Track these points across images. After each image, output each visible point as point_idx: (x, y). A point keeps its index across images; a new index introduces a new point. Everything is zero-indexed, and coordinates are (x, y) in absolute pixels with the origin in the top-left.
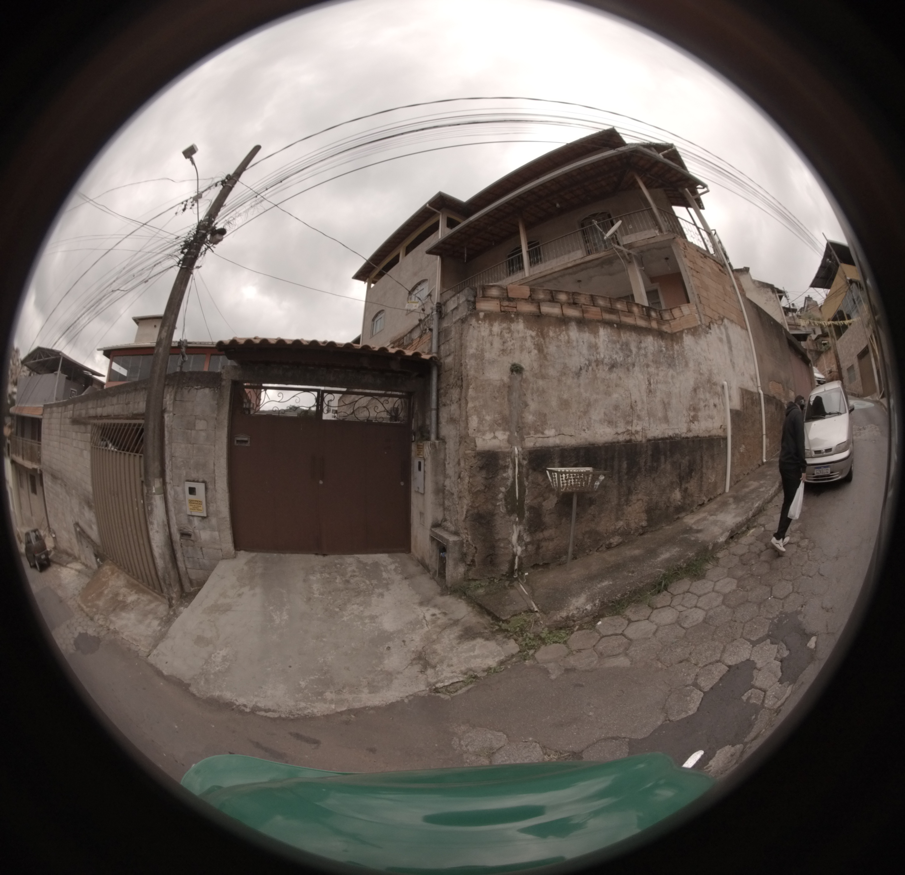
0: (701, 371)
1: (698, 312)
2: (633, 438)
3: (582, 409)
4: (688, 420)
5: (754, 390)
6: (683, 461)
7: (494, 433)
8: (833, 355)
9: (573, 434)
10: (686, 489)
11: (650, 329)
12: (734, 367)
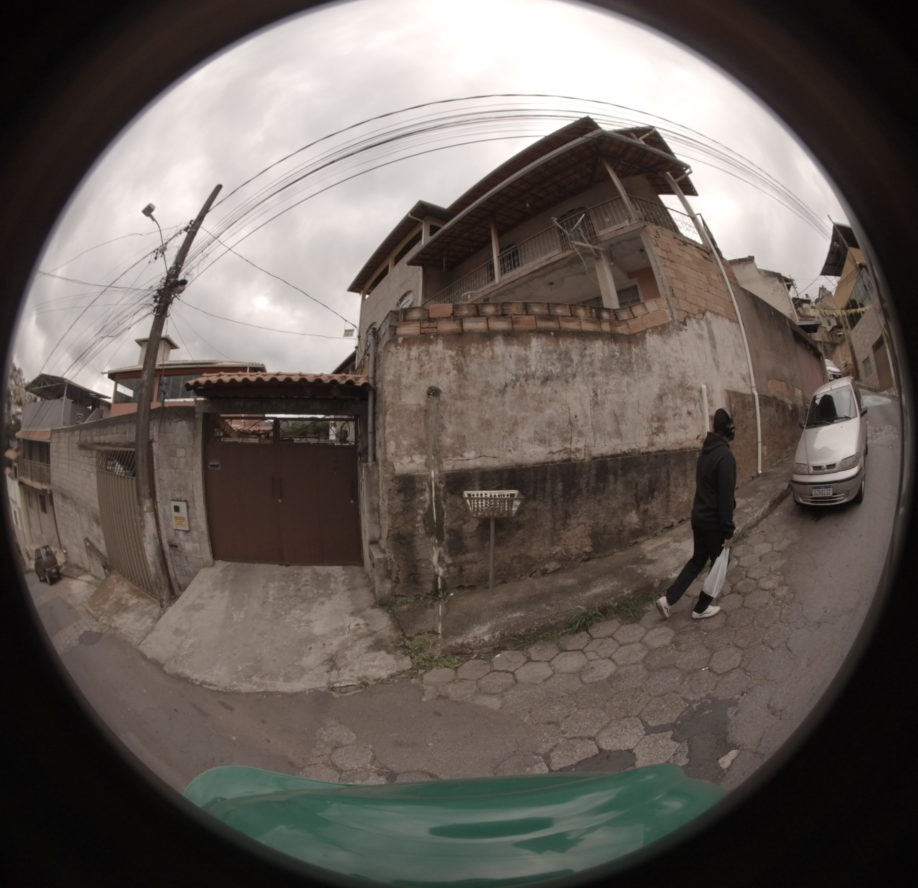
0: (670, 375)
1: (670, 306)
2: (573, 456)
3: (507, 429)
4: (651, 432)
5: (747, 391)
6: (641, 480)
7: (411, 457)
8: (848, 347)
9: (496, 455)
10: (646, 511)
11: (599, 333)
12: (718, 367)
